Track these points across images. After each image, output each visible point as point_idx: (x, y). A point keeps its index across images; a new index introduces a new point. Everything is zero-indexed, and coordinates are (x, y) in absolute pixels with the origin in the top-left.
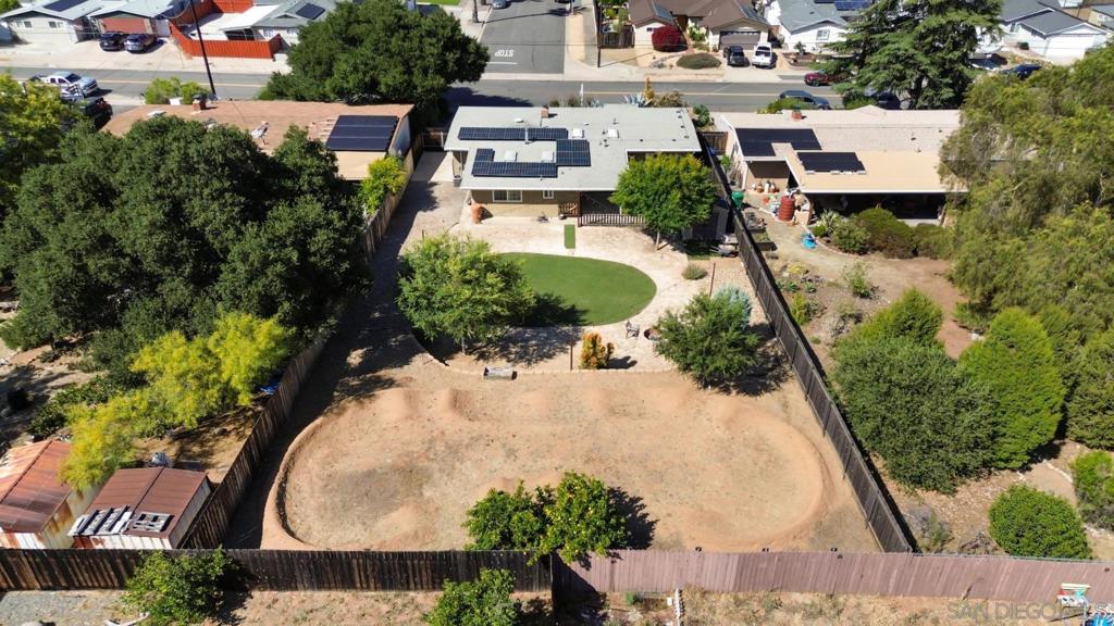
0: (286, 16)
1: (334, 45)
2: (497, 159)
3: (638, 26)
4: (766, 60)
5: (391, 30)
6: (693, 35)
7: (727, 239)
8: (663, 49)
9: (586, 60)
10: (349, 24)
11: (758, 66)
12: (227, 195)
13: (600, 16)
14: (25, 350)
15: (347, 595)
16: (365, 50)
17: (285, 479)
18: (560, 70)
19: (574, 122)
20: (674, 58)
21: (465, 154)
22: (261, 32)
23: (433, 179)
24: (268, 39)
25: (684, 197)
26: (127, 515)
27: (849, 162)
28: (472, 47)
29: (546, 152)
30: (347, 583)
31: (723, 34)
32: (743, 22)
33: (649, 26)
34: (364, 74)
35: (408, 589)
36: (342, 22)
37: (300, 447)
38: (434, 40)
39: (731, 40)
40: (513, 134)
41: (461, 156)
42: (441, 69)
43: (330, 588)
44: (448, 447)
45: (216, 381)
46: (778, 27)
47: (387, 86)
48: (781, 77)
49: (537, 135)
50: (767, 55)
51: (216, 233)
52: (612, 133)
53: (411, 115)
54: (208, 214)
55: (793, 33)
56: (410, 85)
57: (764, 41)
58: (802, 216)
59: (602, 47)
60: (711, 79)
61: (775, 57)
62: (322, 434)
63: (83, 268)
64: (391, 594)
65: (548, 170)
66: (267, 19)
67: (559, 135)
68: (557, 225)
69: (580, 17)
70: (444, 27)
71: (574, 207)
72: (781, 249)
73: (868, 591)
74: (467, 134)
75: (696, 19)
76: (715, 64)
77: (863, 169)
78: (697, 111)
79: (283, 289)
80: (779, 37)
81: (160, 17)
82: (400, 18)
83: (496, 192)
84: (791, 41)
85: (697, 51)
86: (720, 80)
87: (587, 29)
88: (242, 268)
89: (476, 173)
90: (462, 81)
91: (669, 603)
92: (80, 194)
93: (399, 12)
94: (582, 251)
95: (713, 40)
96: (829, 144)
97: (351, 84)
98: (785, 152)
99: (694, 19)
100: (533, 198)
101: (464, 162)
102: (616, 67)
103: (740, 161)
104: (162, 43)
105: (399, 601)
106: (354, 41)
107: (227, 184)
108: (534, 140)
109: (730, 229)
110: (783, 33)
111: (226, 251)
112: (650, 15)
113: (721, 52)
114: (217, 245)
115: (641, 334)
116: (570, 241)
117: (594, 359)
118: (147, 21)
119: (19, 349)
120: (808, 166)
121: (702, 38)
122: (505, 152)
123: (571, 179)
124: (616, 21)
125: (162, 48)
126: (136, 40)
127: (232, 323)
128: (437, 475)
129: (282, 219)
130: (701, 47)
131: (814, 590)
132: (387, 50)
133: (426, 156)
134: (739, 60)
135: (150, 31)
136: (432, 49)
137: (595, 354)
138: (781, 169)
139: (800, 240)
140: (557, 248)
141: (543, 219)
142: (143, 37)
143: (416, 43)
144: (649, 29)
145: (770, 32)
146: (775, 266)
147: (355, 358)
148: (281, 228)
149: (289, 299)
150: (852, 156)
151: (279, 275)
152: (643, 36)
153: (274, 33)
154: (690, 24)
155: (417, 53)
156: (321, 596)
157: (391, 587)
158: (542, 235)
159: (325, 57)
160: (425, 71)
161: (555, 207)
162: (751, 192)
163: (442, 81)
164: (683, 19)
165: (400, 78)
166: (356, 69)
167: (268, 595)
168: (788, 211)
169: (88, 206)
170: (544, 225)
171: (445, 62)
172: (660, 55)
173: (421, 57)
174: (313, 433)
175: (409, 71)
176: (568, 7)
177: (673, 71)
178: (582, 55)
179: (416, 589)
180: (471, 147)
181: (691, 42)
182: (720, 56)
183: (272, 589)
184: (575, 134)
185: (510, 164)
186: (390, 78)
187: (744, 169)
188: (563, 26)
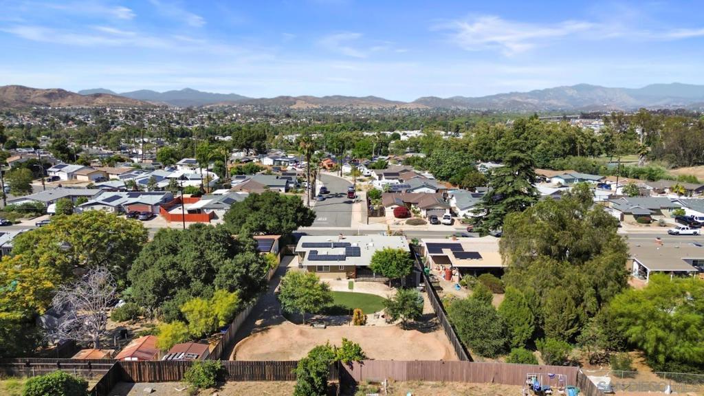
0: (218, 203)
1: (247, 210)
2: (318, 254)
3: (387, 207)
4: (448, 221)
5: (273, 204)
6: (414, 211)
7: (420, 285)
8: (400, 217)
9: (362, 222)
10: (254, 201)
11: (445, 224)
12: (221, 248)
13: (369, 203)
14: (120, 322)
15: (263, 383)
16: (261, 212)
17: (235, 354)
18: (349, 225)
19: (354, 241)
20: (404, 221)
21: (304, 253)
22: (205, 210)
23: (289, 266)
24: (208, 213)
25: (398, 264)
26: (183, 354)
27: (476, 255)
28: (308, 212)
29: (341, 251)
30: (263, 378)
31: (428, 210)
32: (437, 205)
33: (393, 207)
34: (260, 222)
35: (285, 380)
36: (251, 201)
37: (240, 345)
38: (292, 208)
39: (431, 213)
40: (327, 245)
41: (303, 254)
42: (295, 220)
43: (256, 380)
44: (299, 346)
45: (212, 315)
46: (455, 208)
47: (270, 226)
48: (457, 229)
49: (336, 245)
50: (449, 219)
51: (215, 263)
52: (371, 244)
53: (279, 239)
54: (213, 256)
55: (461, 210)
56: (280, 227)
57: (448, 213)
58: (456, 278)
59: (369, 216)
60: (421, 229)
61: (453, 221)
62: (247, 343)
63: (165, 276)
64: (279, 382)
65: (342, 258)
66: (209, 204)
67: (347, 245)
68: (345, 281)
69: (359, 204)
70: (297, 203)
71: (353, 274)
72: (445, 290)
73: (456, 380)
74: (305, 245)
75: (415, 204)
76: (424, 223)
77: (481, 258)
78: (413, 241)
79: (238, 284)
80: (456, 212)
81: (156, 205)
82: (277, 199)
83: (318, 266)
84: (461, 213)
85: (415, 218)
86: (426, 230)
87: (362, 210)
88: (224, 275)
89: (310, 259)
90: (303, 226)
91: (382, 383)
92: (166, 249)
93: (277, 197)
94: (356, 290)
95: (423, 213)
96: (467, 249)
97: (254, 226)
98: (447, 252)
99: (414, 204)
100: (335, 269)
101: (304, 257)
102: (376, 223)
103: (428, 256)
104: (155, 216)
105: (282, 384)
106: (257, 209)
107: (221, 244)
108: (335, 247)
109: (422, 281)
110: (458, 210)
111: (218, 270)
112: (392, 202)
113: (427, 218)
114: (215, 267)
115: (380, 317)
116: (351, 286)
117: (359, 321)
118: (150, 207)
119: (118, 321)
120: (456, 257)
121: (418, 212)
122: (322, 251)
123: (351, 261)
124: (377, 206)
125: (155, 218)
126: (144, 215)
127: (219, 293)
128: (294, 354)
129: (240, 258)
130: (417, 216)
131: (437, 380)
132: (271, 212)
133: (285, 257)
134: (435, 221)
135: (150, 211)
136: (291, 211)
137: (359, 318)
138: (445, 260)
139: (453, 287)
140: (346, 289)
141: (340, 279)
142: (148, 213)
143: (284, 208)
144: (392, 208)
145: (451, 209)
146: (440, 295)
147: (258, 322)
148: (239, 261)
149: (240, 288)
150: (477, 253)
151: (238, 278)
152: (389, 212)
153: (211, 211)
154: (412, 206)
155: (285, 213)
156: (252, 383)
157: (279, 380)
158: (338, 285)
159: (243, 215)
160: (288, 221)
161: (345, 274)
162: (434, 270)
163: (295, 224)
164: (409, 204)
165: (275, 224)
166: (256, 220)
167: (233, 383)
168: (450, 275)
169: (168, 253)
170: (339, 281)
171: (297, 217)
172: (397, 220)
173: (287, 215)
174: (245, 341)
175: (280, 221)
176: (353, 200)
177: (403, 225)
178: (360, 220)
179: (288, 380)
180: (307, 250)
181: (413, 214)
182: (427, 220)
183: (235, 380)
184: (354, 245)
185: (325, 255)
186: (272, 223)
187: (431, 260)
188: (351, 208)
